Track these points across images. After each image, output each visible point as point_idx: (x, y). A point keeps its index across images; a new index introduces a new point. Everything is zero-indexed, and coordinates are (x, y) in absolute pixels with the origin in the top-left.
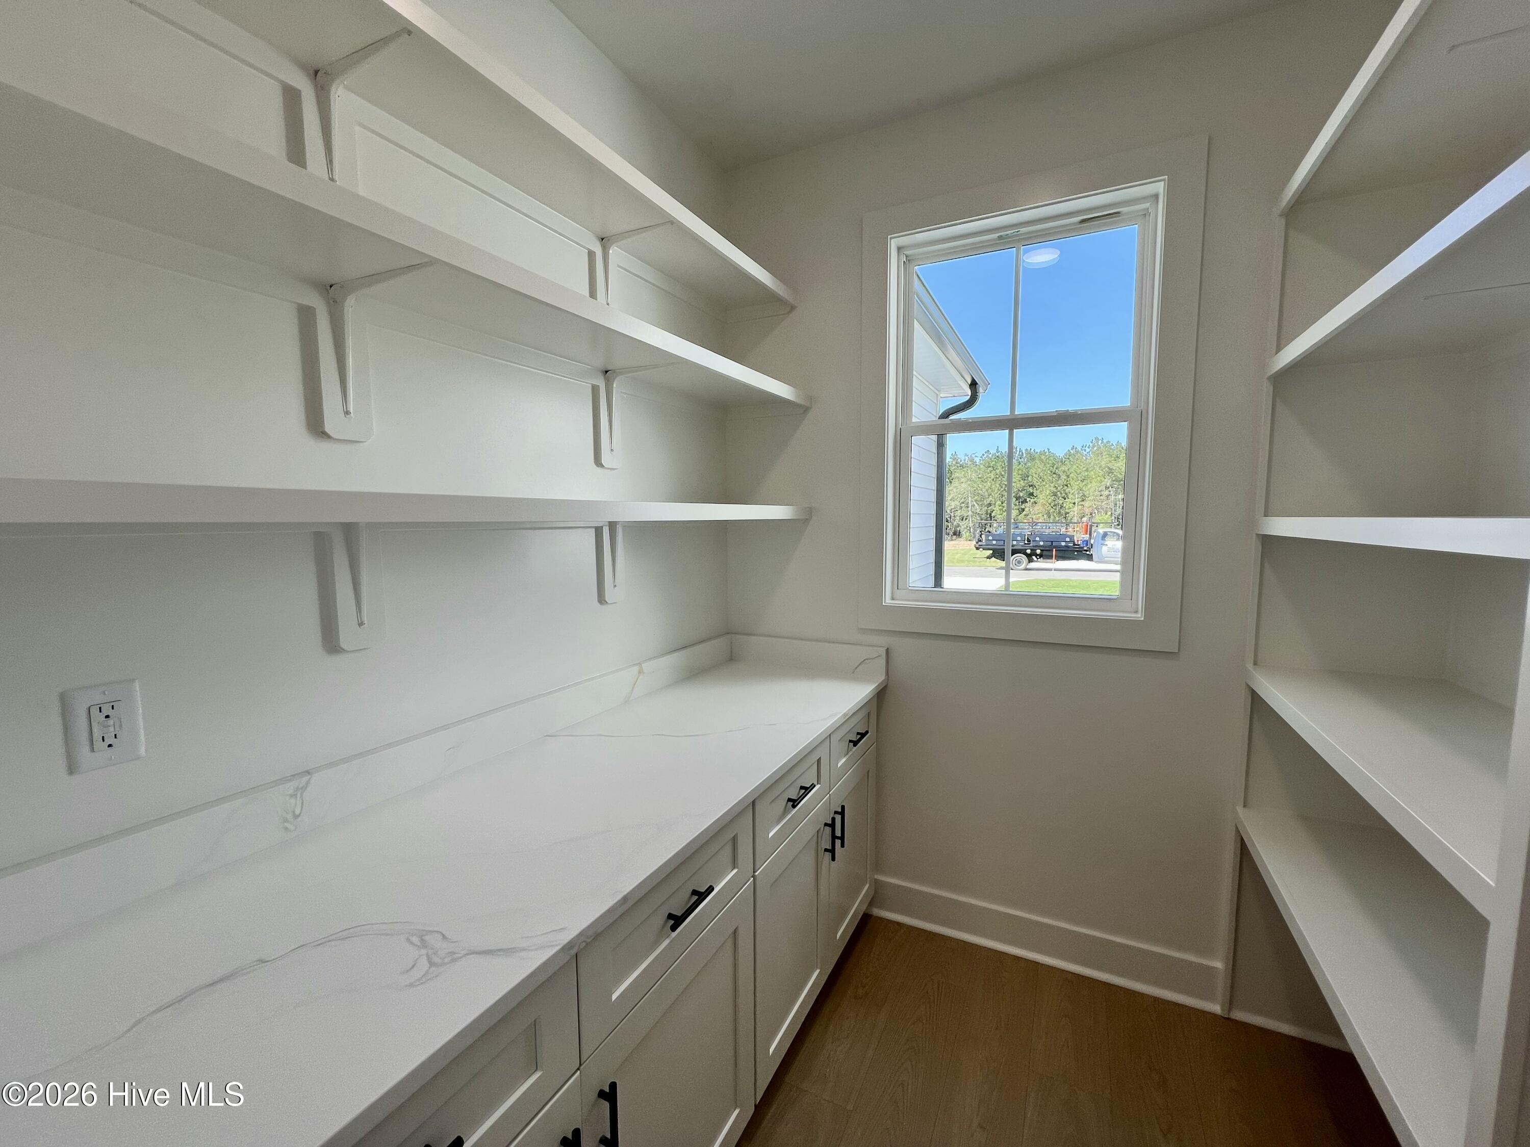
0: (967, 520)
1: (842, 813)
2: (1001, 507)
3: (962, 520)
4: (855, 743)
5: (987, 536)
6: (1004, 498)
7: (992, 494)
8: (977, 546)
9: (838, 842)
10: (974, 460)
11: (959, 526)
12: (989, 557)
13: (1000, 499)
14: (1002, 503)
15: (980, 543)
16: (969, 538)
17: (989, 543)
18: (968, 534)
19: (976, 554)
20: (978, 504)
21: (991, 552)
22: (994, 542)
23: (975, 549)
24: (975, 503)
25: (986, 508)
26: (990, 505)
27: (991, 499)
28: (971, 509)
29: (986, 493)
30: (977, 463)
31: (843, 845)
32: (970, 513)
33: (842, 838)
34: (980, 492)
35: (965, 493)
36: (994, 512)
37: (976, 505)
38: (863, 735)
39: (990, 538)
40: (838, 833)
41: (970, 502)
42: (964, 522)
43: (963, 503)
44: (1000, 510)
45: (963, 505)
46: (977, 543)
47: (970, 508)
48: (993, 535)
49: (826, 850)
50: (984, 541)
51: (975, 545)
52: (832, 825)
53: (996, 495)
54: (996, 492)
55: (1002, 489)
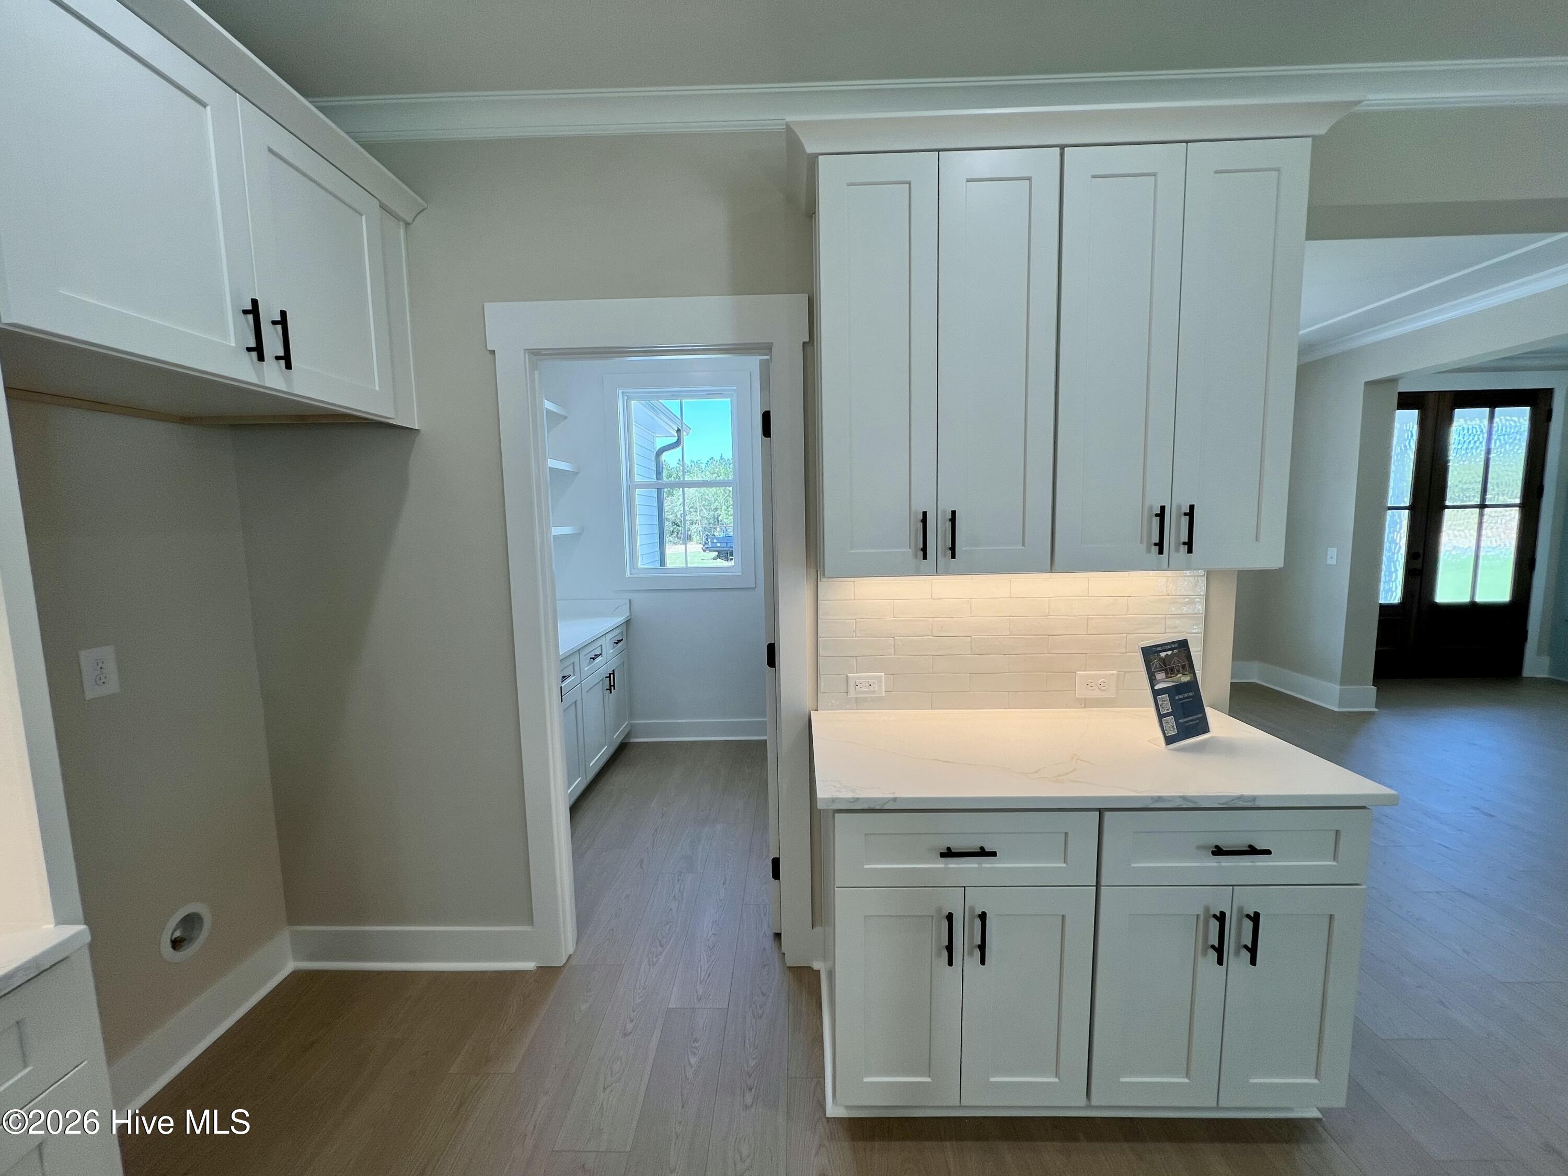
0: (697, 524)
1: (613, 674)
2: (726, 512)
3: (692, 525)
4: (617, 643)
5: (712, 540)
6: (728, 502)
7: (718, 499)
8: (704, 548)
9: (612, 688)
10: (700, 466)
11: (689, 530)
12: (715, 559)
13: (725, 504)
14: (727, 508)
15: (706, 546)
16: (700, 542)
17: (714, 545)
18: (698, 537)
19: (704, 556)
20: (706, 509)
21: (717, 553)
22: (719, 545)
23: (702, 551)
24: (702, 508)
25: (713, 512)
26: (716, 509)
27: (717, 503)
28: (700, 514)
29: (713, 499)
30: (703, 469)
31: (614, 689)
32: (699, 518)
33: (614, 686)
34: (707, 497)
35: (692, 498)
36: (721, 516)
37: (704, 509)
38: (619, 641)
39: (715, 541)
40: (612, 684)
41: (698, 507)
42: (694, 526)
43: (692, 508)
44: (726, 514)
45: (692, 510)
46: (704, 546)
47: (698, 513)
48: (718, 539)
49: (607, 689)
50: (710, 544)
51: (702, 548)
52: (610, 677)
53: (722, 500)
54: (721, 497)
55: (726, 495)
